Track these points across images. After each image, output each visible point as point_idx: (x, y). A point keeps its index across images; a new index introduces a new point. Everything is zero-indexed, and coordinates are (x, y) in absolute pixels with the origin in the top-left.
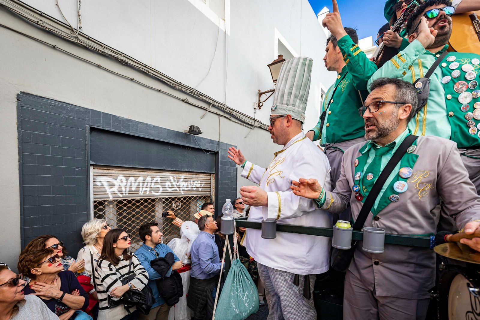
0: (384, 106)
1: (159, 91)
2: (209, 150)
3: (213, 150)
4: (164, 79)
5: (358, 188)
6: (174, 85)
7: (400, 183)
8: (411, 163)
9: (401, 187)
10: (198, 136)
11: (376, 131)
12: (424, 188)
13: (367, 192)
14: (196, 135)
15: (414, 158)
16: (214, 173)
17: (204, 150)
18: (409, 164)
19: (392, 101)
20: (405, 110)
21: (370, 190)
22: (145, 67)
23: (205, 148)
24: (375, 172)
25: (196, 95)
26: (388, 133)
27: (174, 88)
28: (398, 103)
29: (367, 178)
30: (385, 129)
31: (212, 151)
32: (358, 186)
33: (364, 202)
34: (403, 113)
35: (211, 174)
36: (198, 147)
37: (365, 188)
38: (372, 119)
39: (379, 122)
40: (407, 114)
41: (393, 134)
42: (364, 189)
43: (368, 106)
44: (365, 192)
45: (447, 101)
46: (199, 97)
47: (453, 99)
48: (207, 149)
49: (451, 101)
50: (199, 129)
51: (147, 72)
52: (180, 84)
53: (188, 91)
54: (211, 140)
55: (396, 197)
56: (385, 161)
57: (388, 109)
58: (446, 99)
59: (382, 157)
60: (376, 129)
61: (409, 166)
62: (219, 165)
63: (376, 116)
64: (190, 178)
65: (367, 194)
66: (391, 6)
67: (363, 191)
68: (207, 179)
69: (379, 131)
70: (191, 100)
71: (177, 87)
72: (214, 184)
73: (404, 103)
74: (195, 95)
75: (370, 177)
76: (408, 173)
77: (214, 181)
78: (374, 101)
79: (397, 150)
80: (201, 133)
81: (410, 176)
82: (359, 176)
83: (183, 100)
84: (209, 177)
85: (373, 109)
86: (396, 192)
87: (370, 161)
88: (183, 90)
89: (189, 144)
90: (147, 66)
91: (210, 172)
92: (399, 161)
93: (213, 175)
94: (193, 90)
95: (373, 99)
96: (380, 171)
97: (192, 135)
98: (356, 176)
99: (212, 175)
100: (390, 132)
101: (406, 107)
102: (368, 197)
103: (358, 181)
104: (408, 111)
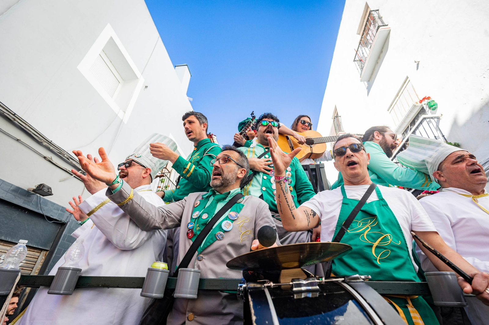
0: (230, 163)
1: (18, 140)
2: (55, 218)
3: (60, 220)
4: (31, 132)
5: (192, 225)
6: (41, 140)
7: (227, 222)
8: (239, 210)
9: (228, 226)
10: (46, 198)
11: (220, 180)
12: (245, 232)
13: (199, 230)
14: (43, 196)
15: (241, 207)
16: (47, 251)
17: (46, 216)
18: (237, 210)
19: (236, 161)
20: (241, 172)
21: (202, 229)
22: (14, 115)
23: (49, 215)
24: (209, 213)
25: (66, 157)
26: (228, 184)
27: (40, 143)
28: (239, 165)
29: (202, 217)
30: (227, 180)
31: (58, 221)
32: (194, 223)
33: (193, 241)
34: (240, 174)
35: (41, 251)
36: (40, 212)
37: (198, 226)
38: (219, 169)
39: (224, 173)
40: (243, 176)
41: (231, 187)
42: (197, 228)
43: (219, 159)
44: (197, 230)
45: (263, 180)
46: (69, 160)
47: (267, 180)
48: (51, 217)
49: (266, 181)
50: (51, 189)
51: (12, 120)
52: (50, 143)
53: (56, 151)
54: (63, 207)
55: (222, 234)
56: (220, 206)
57: (232, 166)
58: (263, 178)
59: (218, 202)
60: (221, 179)
61: (236, 211)
62: (61, 240)
63: (223, 167)
64: (3, 251)
65: (198, 233)
66: (243, 126)
67: (196, 229)
68: (32, 257)
69: (223, 180)
70: (56, 160)
71: (45, 144)
72: (40, 266)
73: (242, 167)
74: (64, 157)
75: (205, 216)
76: (235, 216)
77: (43, 261)
78: (224, 156)
79: (230, 200)
80: (51, 194)
81: (236, 218)
82: (197, 215)
83: (45, 158)
84: (38, 254)
85: (221, 162)
86: (223, 229)
87: (209, 204)
88: (51, 148)
89: (28, 205)
90: (16, 115)
91: (41, 248)
92: (230, 208)
93: (45, 252)
94: (65, 152)
95: (224, 155)
96: (214, 214)
97: (37, 196)
98: (194, 215)
99: (43, 253)
100: (229, 184)
101: (243, 170)
102: (198, 236)
103: (195, 219)
104: (243, 174)
